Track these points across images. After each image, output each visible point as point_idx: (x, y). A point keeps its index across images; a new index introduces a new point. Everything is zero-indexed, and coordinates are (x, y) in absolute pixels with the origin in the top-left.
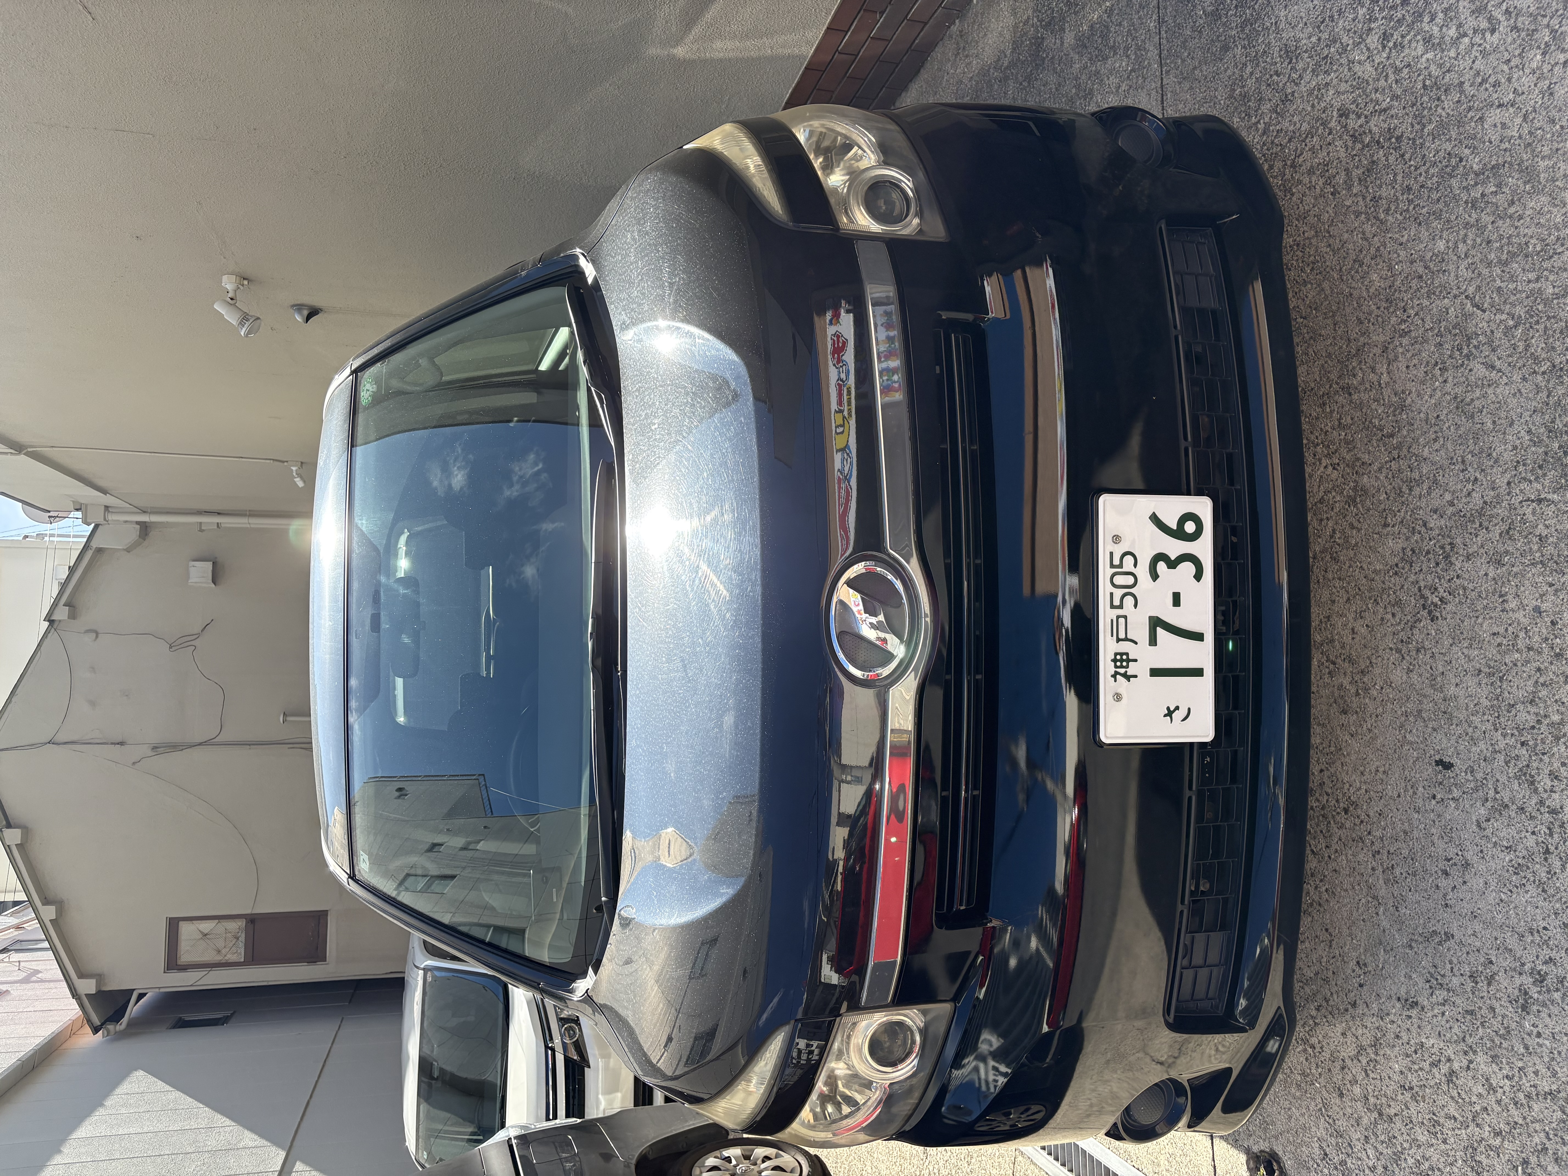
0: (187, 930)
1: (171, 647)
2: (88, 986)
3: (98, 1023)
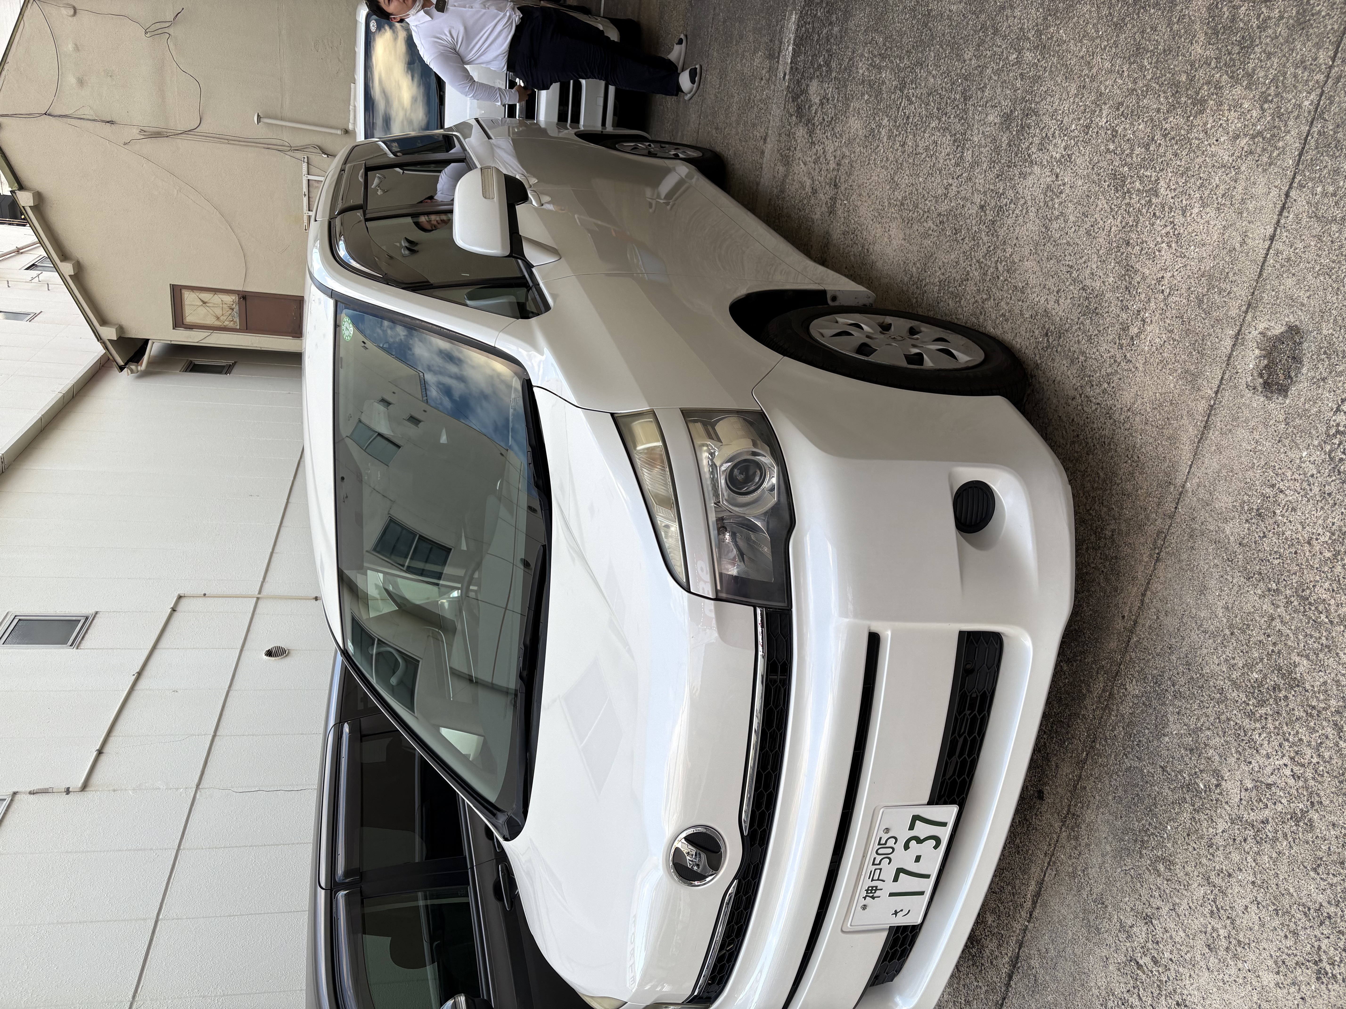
0: (189, 298)
1: (146, 33)
2: (110, 333)
3: (122, 363)
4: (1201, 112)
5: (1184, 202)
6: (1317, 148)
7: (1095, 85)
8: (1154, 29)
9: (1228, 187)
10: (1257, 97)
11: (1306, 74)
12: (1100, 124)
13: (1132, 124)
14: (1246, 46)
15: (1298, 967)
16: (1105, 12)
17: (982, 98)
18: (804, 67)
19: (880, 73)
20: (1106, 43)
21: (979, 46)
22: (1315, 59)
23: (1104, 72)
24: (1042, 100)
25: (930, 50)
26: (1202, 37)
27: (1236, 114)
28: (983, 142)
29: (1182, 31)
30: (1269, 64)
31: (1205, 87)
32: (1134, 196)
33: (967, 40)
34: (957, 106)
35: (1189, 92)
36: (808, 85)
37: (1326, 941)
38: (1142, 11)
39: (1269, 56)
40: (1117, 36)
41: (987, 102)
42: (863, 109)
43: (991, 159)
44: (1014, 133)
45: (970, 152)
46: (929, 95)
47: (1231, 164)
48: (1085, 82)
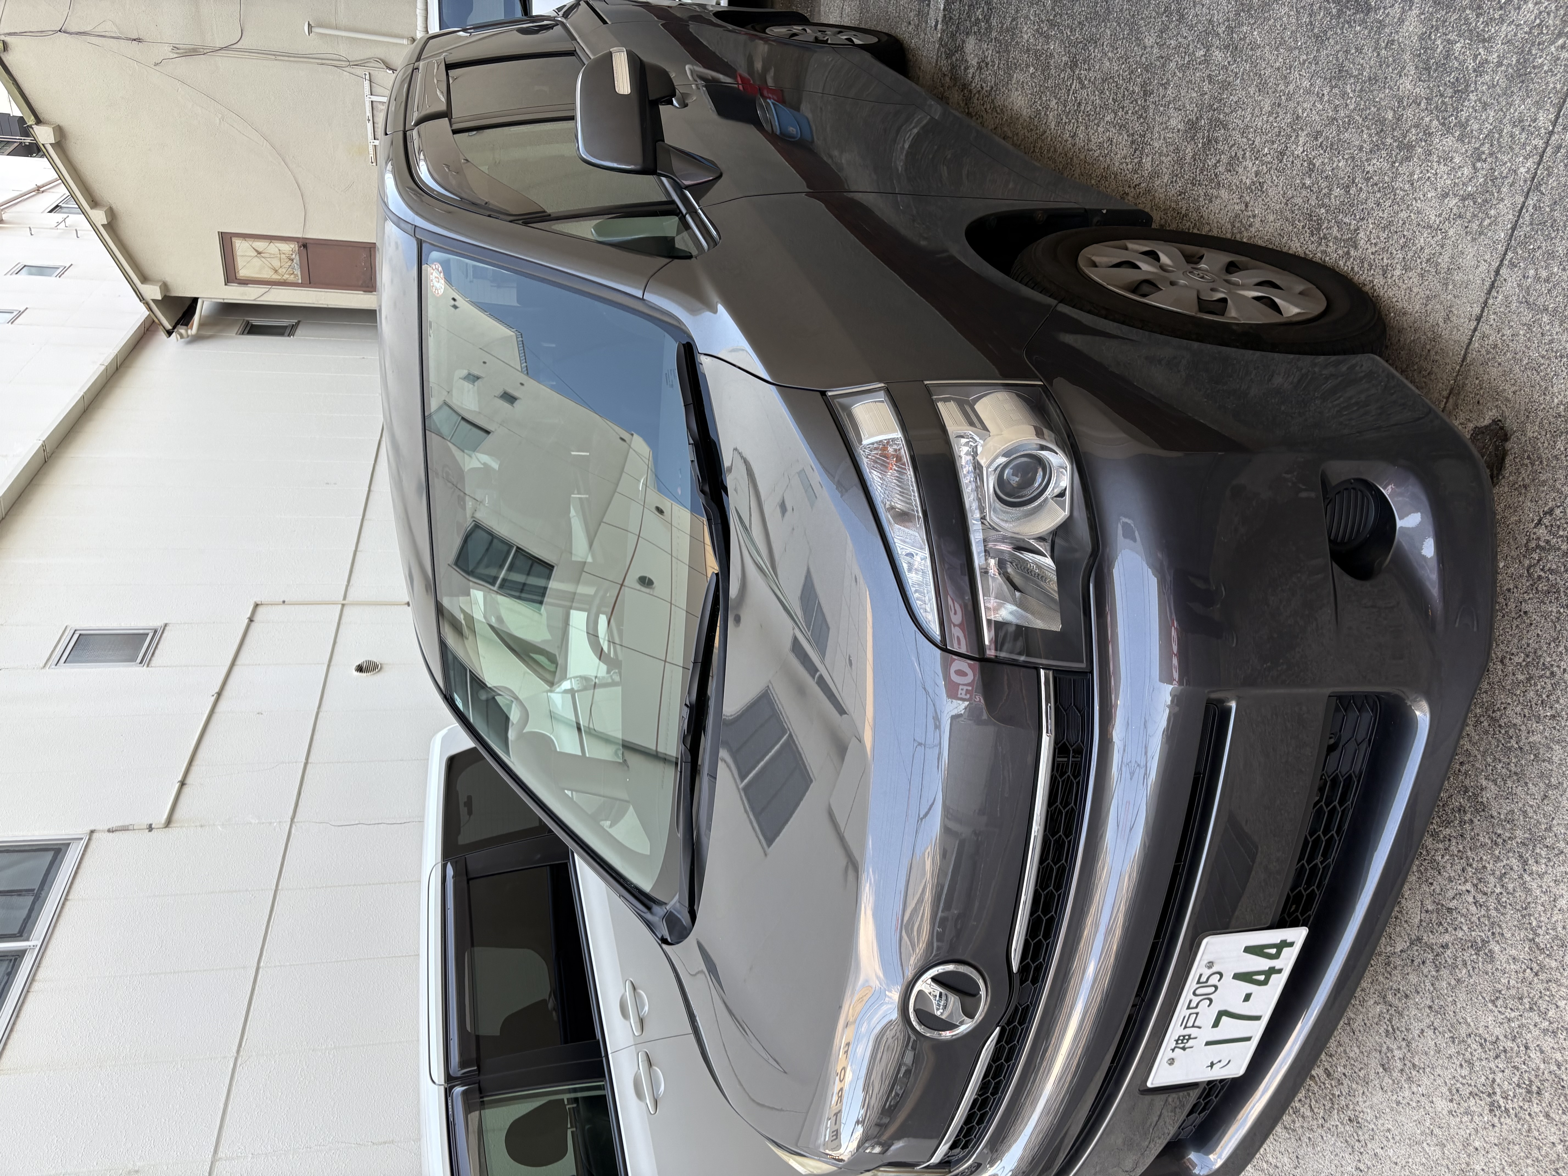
0: (241, 247)
2: (153, 292)
3: (169, 327)
4: (1408, 159)
5: (1385, 260)
6: (1531, 224)
7: (1292, 105)
8: (1359, 50)
9: (1433, 252)
10: (1469, 153)
11: (1524, 136)
12: (1296, 153)
13: (1330, 159)
14: (1461, 90)
15: (1471, 1098)
16: (1306, 19)
17: (1164, 96)
18: (959, 18)
19: (1048, 43)
20: (1305, 57)
21: (1162, 33)
22: (1535, 121)
23: (1302, 91)
24: (1232, 112)
25: (1105, 26)
26: (1411, 69)
27: (1446, 169)
28: (1165, 149)
29: (1391, 59)
30: (1484, 117)
31: (1413, 131)
32: (1331, 244)
33: (1149, 23)
34: (1136, 101)
35: (1396, 134)
36: (964, 42)
37: (1500, 1075)
38: (1347, 26)
39: (1485, 106)
40: (1318, 51)
41: (1169, 103)
42: (1027, 83)
43: (1173, 172)
44: (1200, 145)
45: (1150, 159)
46: (1104, 81)
47: (1438, 226)
48: (1281, 100)
